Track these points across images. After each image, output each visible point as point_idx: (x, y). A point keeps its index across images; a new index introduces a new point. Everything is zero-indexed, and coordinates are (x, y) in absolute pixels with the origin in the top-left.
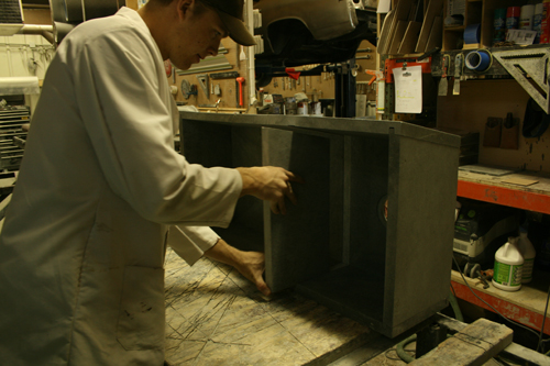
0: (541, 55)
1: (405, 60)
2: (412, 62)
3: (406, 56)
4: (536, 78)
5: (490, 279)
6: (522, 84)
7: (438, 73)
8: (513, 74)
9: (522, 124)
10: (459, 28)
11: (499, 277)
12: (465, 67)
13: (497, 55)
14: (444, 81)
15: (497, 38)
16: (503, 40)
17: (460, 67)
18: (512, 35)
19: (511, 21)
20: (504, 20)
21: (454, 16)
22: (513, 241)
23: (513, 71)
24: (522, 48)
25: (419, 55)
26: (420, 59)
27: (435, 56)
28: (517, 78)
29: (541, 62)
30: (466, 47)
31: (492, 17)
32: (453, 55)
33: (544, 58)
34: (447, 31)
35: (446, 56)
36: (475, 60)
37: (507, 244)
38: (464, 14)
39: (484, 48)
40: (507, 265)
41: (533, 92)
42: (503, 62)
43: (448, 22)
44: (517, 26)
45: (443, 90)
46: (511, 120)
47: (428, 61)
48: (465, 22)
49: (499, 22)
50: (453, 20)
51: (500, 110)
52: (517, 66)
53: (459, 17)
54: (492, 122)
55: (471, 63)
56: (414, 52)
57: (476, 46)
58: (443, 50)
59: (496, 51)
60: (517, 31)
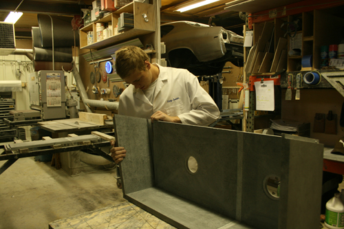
1: (262, 76)
2: (267, 78)
3: (263, 74)
5: (323, 221)
7: (285, 85)
8: (335, 87)
9: (339, 118)
10: (298, 57)
11: (330, 220)
12: (303, 82)
13: (325, 75)
14: (289, 90)
15: (323, 64)
16: (328, 65)
17: (300, 82)
18: (333, 62)
19: (332, 53)
20: (328, 53)
21: (294, 50)
22: (338, 196)
23: (335, 85)
24: (341, 71)
25: (273, 73)
26: (273, 76)
27: (283, 75)
28: (338, 90)
30: (303, 69)
31: (319, 51)
32: (295, 74)
34: (290, 59)
35: (290, 76)
36: (310, 77)
37: (334, 199)
38: (301, 49)
39: (315, 70)
40: (335, 213)
42: (329, 80)
43: (291, 53)
44: (336, 57)
45: (288, 97)
46: (331, 116)
47: (278, 77)
48: (302, 54)
49: (324, 54)
50: (294, 52)
51: (325, 109)
52: (338, 82)
53: (298, 51)
54: (319, 117)
55: (308, 80)
56: (269, 72)
57: (310, 69)
58: (288, 71)
59: (324, 72)
60: (337, 60)
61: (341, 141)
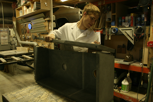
0: (131, 29)
1: (96, 30)
2: (98, 30)
3: (96, 29)
4: (130, 35)
5: (121, 89)
6: (127, 37)
7: (105, 34)
8: (124, 34)
9: (127, 47)
10: (110, 22)
11: (123, 89)
12: (112, 32)
13: (120, 29)
14: (106, 36)
15: (120, 25)
16: (121, 25)
17: (111, 32)
18: (123, 24)
19: (123, 20)
20: (121, 20)
21: (108, 19)
22: (126, 79)
23: (124, 33)
24: (126, 27)
25: (100, 29)
26: (100, 30)
27: (104, 29)
28: (125, 35)
29: (131, 31)
30: (112, 27)
31: (118, 19)
32: (109, 29)
33: (132, 30)
34: (107, 23)
35: (107, 30)
36: (114, 30)
37: (124, 80)
38: (111, 18)
39: (117, 27)
40: (125, 85)
41: (130, 39)
42: (122, 31)
43: (107, 20)
44: (125, 22)
45: (106, 38)
46: (124, 46)
47: (102, 30)
48: (111, 20)
49: (120, 20)
50: (108, 20)
51: (121, 43)
52: (125, 32)
53: (110, 19)
54: (119, 46)
55: (114, 31)
56: (98, 28)
57: (114, 27)
58: (106, 27)
59: (120, 28)
60: (125, 23)
61: (127, 56)
